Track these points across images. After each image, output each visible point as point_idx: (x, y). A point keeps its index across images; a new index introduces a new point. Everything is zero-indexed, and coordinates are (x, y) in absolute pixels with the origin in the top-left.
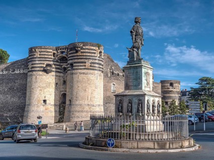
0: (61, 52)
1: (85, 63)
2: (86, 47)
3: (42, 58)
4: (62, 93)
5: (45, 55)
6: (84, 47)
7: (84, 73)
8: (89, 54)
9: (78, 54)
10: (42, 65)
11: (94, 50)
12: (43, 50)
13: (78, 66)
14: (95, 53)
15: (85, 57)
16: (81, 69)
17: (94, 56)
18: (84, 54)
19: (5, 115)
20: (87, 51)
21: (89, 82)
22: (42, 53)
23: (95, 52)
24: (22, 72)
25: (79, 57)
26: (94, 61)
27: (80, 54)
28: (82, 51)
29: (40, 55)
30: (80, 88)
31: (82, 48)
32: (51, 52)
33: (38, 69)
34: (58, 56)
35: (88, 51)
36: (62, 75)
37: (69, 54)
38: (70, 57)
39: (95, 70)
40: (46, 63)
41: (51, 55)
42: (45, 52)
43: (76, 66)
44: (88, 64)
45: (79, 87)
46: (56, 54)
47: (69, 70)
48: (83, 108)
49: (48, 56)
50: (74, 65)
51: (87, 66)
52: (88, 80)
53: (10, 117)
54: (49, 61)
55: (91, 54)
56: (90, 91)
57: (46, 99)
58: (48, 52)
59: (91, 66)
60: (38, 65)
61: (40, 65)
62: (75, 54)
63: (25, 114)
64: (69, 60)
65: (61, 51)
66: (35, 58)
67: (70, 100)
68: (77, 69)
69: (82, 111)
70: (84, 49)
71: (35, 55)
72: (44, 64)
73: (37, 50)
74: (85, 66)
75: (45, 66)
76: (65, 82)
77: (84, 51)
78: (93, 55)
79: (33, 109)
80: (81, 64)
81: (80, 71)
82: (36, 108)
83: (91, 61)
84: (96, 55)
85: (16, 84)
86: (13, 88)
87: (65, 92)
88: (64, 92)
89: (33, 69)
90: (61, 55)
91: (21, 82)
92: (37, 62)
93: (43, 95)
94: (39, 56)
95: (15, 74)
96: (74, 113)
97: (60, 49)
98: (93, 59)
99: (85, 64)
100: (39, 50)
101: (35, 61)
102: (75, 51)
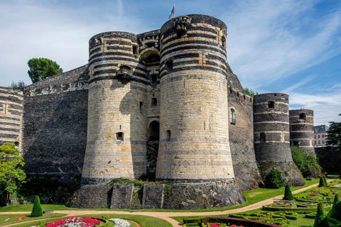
0: (146, 44)
1: (197, 55)
2: (199, 25)
3: (113, 53)
4: (152, 120)
5: (118, 48)
6: (193, 25)
7: (195, 76)
8: (203, 39)
9: (182, 40)
10: (113, 68)
11: (213, 31)
12: (114, 39)
13: (183, 63)
14: (214, 38)
15: (196, 45)
16: (189, 68)
17: (214, 44)
18: (195, 38)
19: (55, 162)
20: (199, 32)
21: (205, 94)
22: (112, 45)
23: (214, 35)
24: (80, 89)
25: (183, 45)
26: (213, 53)
27: (187, 39)
28: (189, 32)
29: (108, 48)
30: (188, 106)
31: (190, 28)
32: (130, 44)
33: (107, 75)
34: (142, 53)
35: (203, 32)
36: (149, 87)
37: (164, 43)
38: (166, 48)
39: (217, 70)
40: (120, 63)
41: (129, 49)
42: (117, 42)
43: (178, 63)
44: (202, 59)
45: (185, 104)
46: (138, 49)
47: (165, 74)
48: (197, 146)
49: (123, 51)
50: (175, 61)
51: (200, 62)
52: (205, 89)
53: (63, 166)
54: (125, 59)
55: (207, 39)
56: (208, 112)
57: (122, 131)
58: (123, 43)
59: (208, 62)
60: (106, 68)
61: (110, 68)
62: (176, 41)
63: (86, 159)
64: (165, 54)
65: (147, 41)
66: (100, 55)
67: (169, 132)
68: (181, 69)
69: (194, 152)
70: (194, 28)
71: (99, 49)
72: (116, 65)
73: (102, 39)
74: (197, 62)
75: (118, 69)
76: (155, 102)
77: (194, 32)
78: (211, 40)
79: (99, 149)
80: (189, 59)
81: (187, 72)
82: (104, 148)
83: (208, 52)
84: (216, 41)
85: (72, 110)
86: (67, 117)
87: (157, 119)
88: (153, 119)
89: (97, 76)
90: (147, 50)
91: (80, 105)
92: (104, 62)
93: (117, 124)
94: (106, 51)
95: (70, 92)
96: (179, 156)
97: (146, 39)
98: (212, 49)
99: (197, 58)
100: (108, 39)
101: (100, 60)
102: (175, 35)
